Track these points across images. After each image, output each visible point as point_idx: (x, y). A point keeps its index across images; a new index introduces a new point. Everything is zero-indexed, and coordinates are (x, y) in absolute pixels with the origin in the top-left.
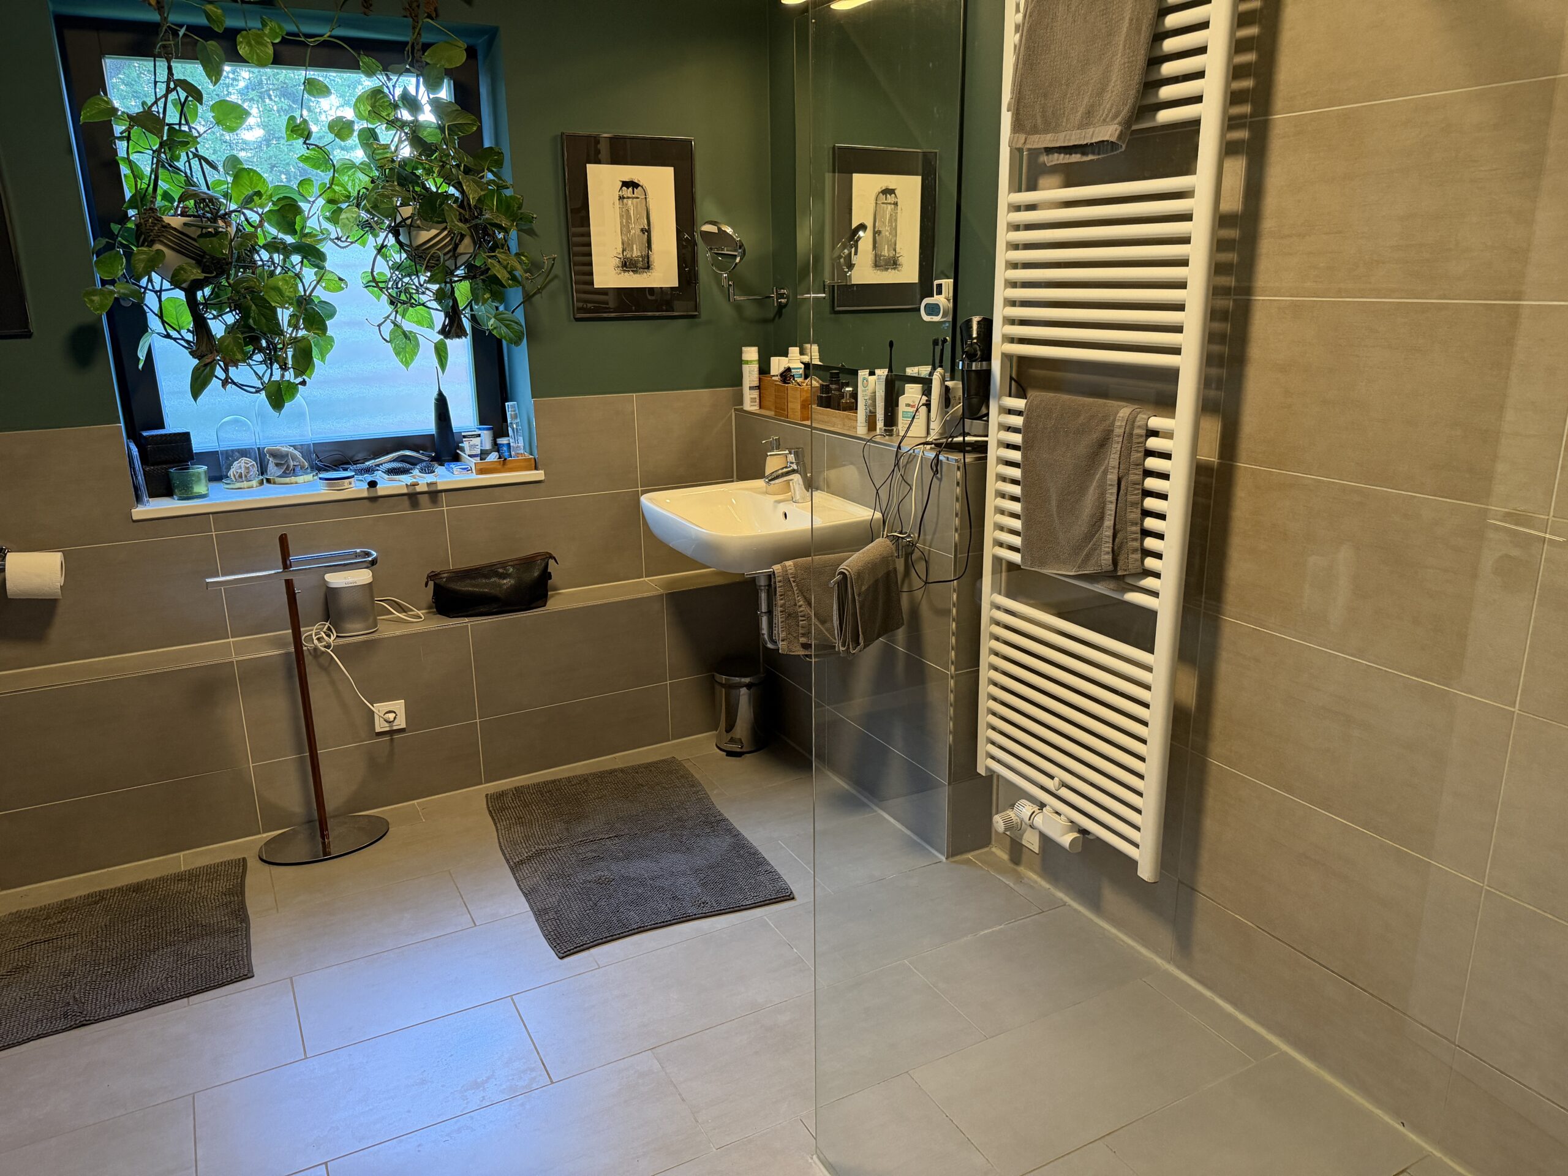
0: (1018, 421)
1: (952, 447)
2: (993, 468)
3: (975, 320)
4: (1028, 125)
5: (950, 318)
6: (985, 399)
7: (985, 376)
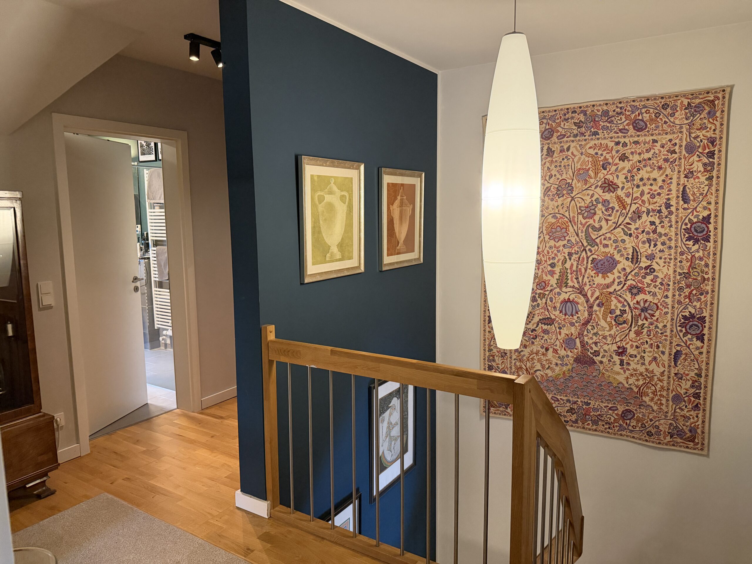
0: (155, 252)
1: (142, 258)
2: (152, 262)
3: (145, 233)
4: (150, 198)
5: (140, 233)
6: (148, 248)
7: (148, 244)
